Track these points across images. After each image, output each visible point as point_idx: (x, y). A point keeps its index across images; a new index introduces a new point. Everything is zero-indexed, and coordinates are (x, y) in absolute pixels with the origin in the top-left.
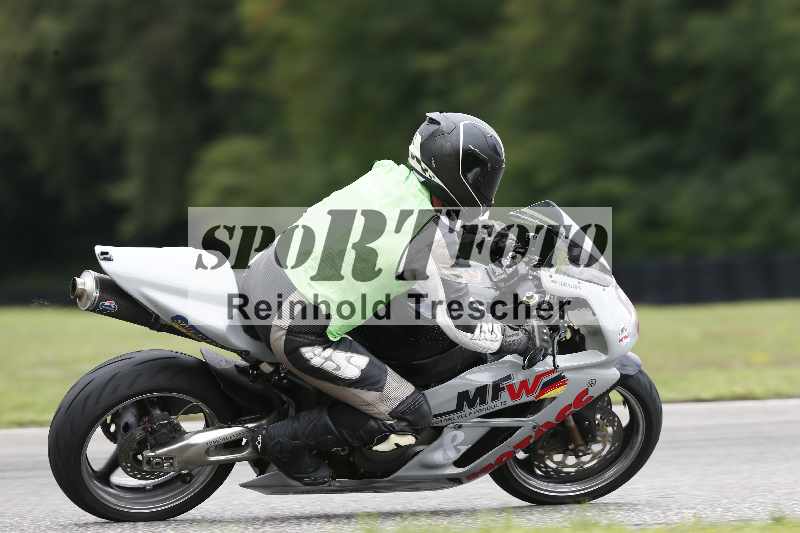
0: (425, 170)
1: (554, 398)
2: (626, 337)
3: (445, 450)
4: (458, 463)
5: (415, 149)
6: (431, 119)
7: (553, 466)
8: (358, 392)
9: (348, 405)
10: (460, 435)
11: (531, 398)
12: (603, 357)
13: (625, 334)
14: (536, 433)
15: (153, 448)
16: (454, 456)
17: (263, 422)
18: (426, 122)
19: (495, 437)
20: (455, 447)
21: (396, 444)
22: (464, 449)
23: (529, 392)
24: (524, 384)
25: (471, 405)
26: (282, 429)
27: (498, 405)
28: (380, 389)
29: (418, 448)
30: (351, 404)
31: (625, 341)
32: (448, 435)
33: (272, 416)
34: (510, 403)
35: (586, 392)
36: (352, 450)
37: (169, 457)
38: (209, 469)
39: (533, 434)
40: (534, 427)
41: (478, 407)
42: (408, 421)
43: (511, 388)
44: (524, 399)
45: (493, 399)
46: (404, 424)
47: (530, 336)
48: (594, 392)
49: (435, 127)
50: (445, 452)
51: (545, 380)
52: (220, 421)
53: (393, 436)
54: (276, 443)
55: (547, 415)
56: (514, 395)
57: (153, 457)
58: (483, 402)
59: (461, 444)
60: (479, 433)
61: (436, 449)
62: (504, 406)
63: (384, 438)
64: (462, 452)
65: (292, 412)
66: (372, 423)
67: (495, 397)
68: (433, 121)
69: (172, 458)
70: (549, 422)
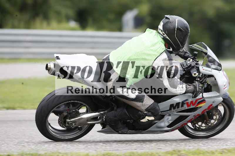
0: (164, 34)
1: (201, 107)
2: (225, 88)
3: (165, 123)
4: (168, 127)
5: (161, 27)
6: (166, 17)
7: (198, 126)
8: (135, 102)
9: (132, 107)
10: (170, 118)
11: (194, 107)
12: (218, 94)
13: (226, 86)
14: (195, 118)
15: (70, 119)
16: (167, 124)
17: (106, 111)
18: (165, 18)
19: (181, 118)
20: (168, 122)
21: (148, 120)
22: (171, 122)
23: (193, 105)
24: (192, 102)
25: (174, 108)
26: (112, 114)
27: (183, 109)
28: (142, 102)
29: (156, 122)
30: (133, 106)
31: (225, 89)
32: (166, 118)
33: (108, 110)
34: (187, 108)
35: (212, 105)
36: (134, 121)
37: (74, 122)
38: (87, 126)
39: (193, 118)
40: (194, 116)
41: (176, 109)
42: (151, 112)
43: (187, 103)
44: (192, 107)
45: (181, 107)
46: (150, 113)
47: (195, 87)
48: (214, 105)
49: (168, 20)
50: (164, 123)
51: (199, 101)
52: (92, 111)
53: (146, 117)
54: (109, 119)
55: (199, 112)
56: (188, 106)
57: (70, 122)
58: (178, 107)
59: (170, 121)
60: (176, 117)
61: (162, 122)
62: (185, 109)
63: (144, 118)
64: (170, 123)
65: (115, 108)
66: (140, 112)
67: (182, 106)
68: (167, 18)
69: (76, 122)
70: (199, 114)
